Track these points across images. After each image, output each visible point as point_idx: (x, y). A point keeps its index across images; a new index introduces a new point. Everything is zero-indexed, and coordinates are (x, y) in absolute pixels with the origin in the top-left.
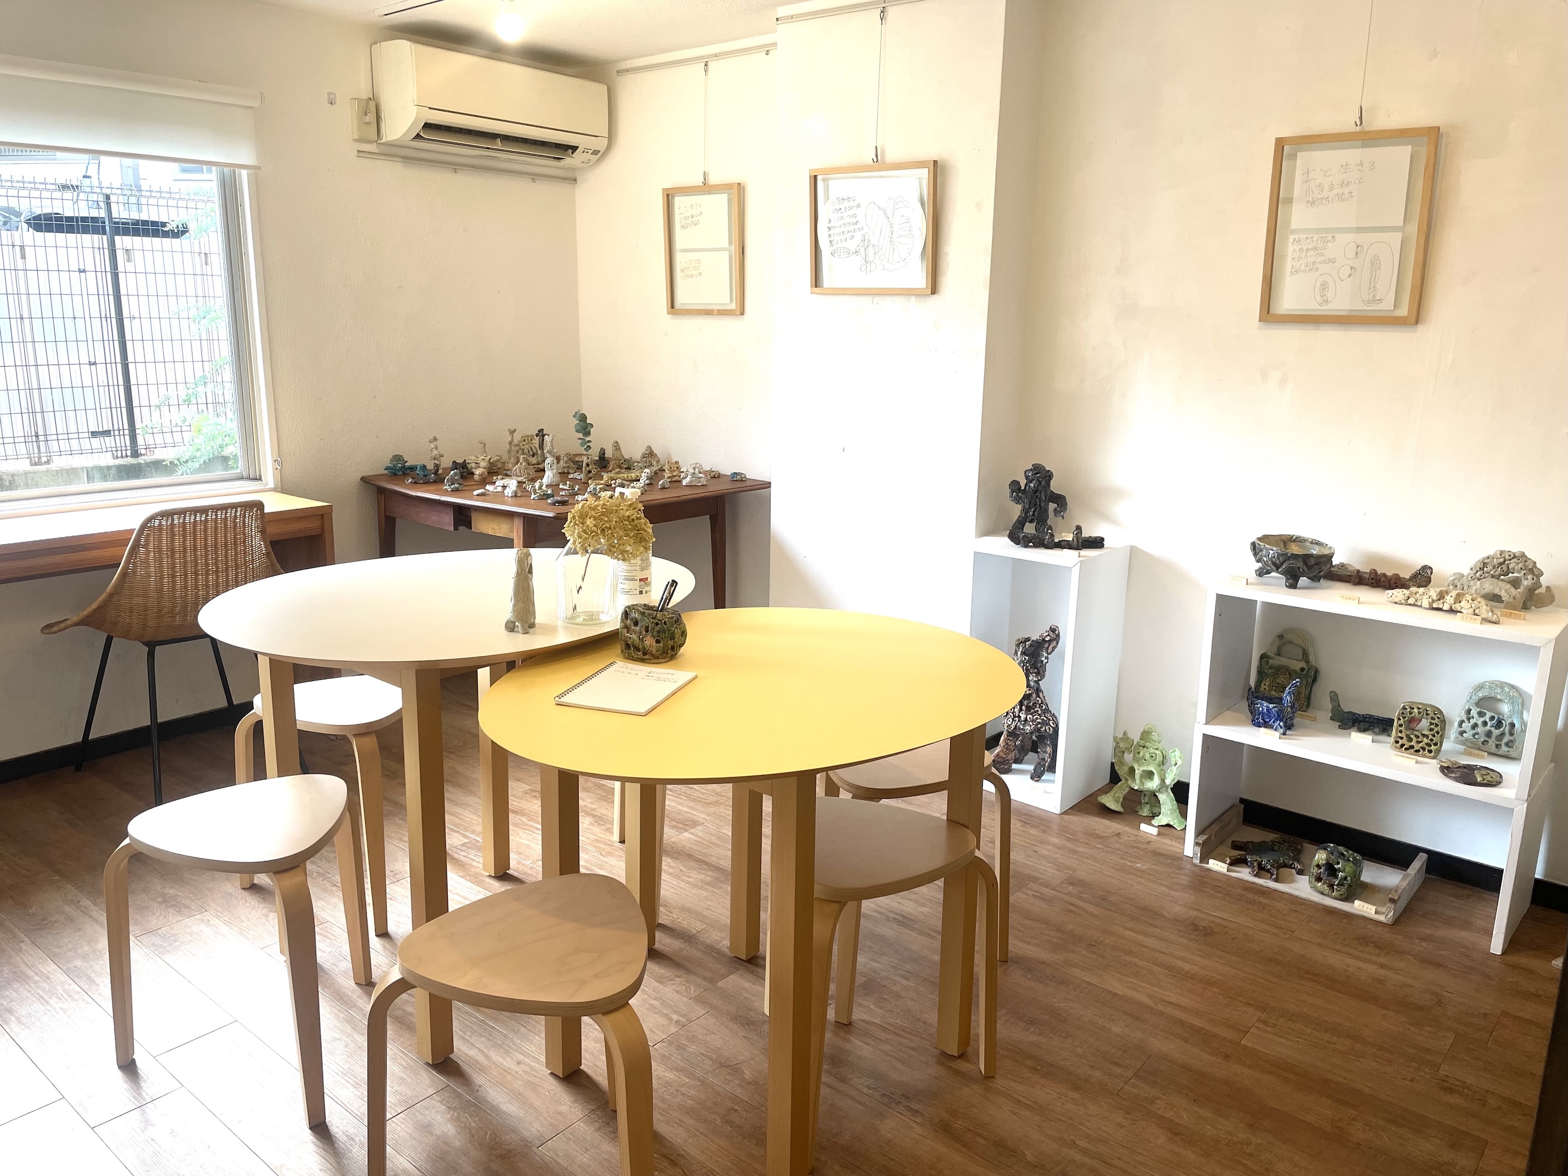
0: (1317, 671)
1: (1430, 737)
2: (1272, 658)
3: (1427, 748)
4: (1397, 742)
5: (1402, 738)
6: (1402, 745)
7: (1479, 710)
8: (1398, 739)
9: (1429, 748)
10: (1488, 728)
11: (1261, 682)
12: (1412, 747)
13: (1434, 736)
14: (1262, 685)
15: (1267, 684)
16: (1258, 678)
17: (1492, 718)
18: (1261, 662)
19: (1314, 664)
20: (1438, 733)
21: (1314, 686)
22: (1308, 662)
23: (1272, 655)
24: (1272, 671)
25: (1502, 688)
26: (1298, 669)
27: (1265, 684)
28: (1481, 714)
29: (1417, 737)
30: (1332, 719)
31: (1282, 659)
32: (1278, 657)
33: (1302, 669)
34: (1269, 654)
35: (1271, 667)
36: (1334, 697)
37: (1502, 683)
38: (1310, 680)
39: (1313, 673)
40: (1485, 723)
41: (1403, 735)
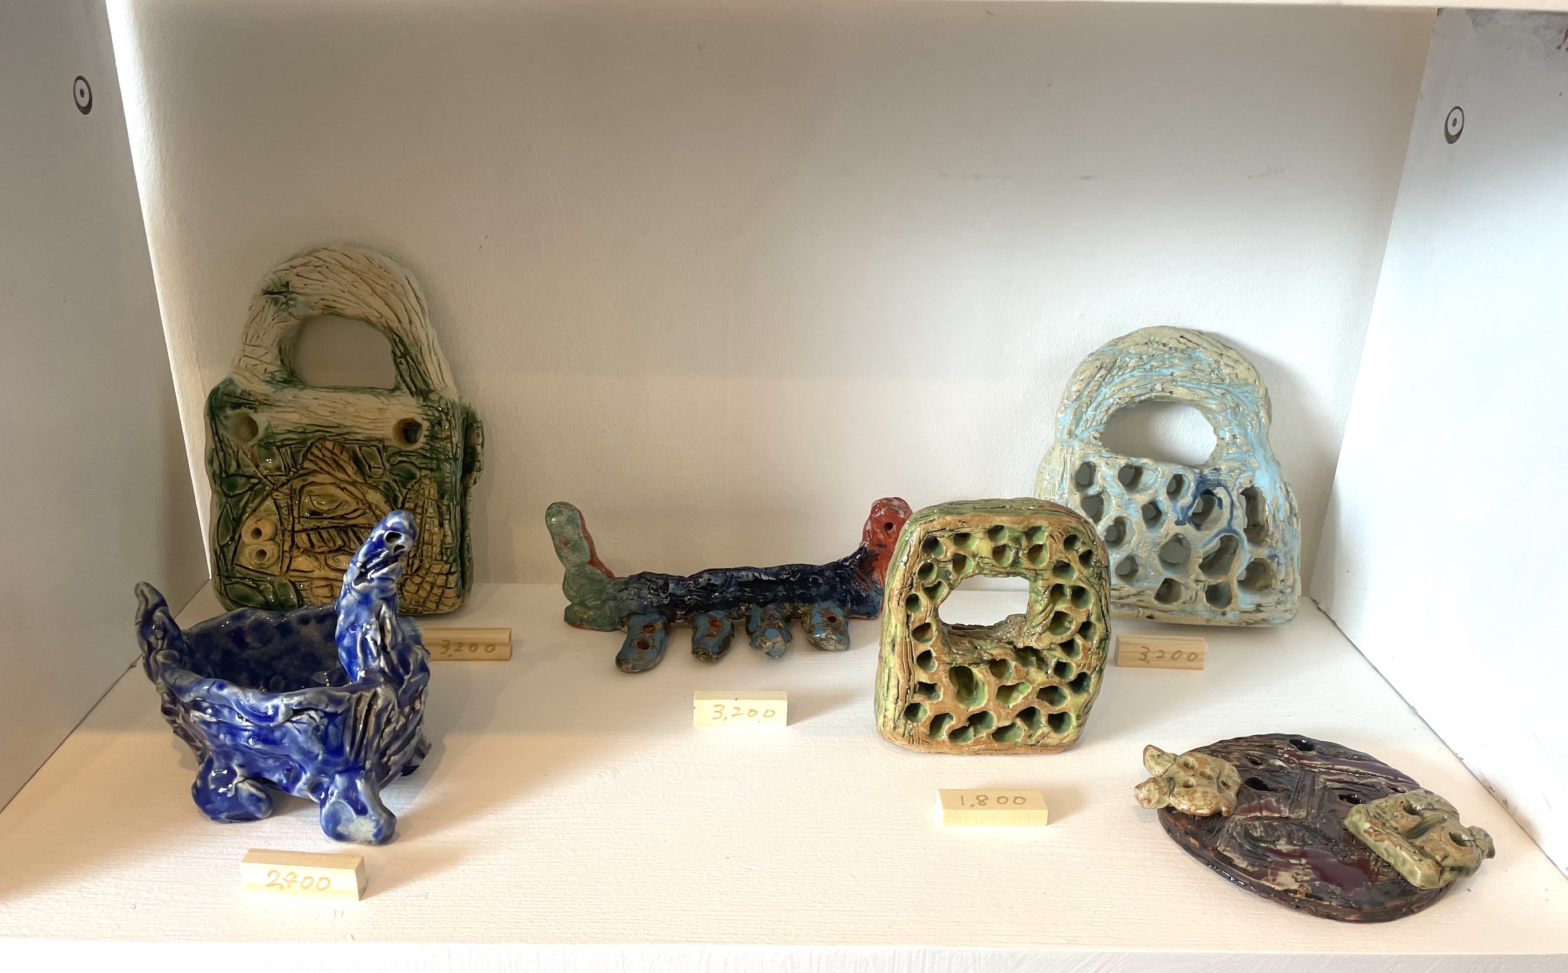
0: (470, 424)
1: (1059, 655)
2: (266, 403)
3: (1044, 710)
4: (911, 711)
5: (929, 689)
6: (937, 722)
7: (1122, 461)
8: (918, 698)
9: (1057, 710)
10: (1169, 527)
11: (238, 522)
12: (978, 719)
13: (1068, 647)
14: (247, 537)
15: (267, 530)
16: (222, 507)
17: (1176, 487)
18: (216, 433)
19: (452, 394)
20: (1085, 628)
21: (473, 490)
22: (423, 392)
23: (260, 388)
24: (279, 461)
25: (1187, 354)
26: (387, 431)
27: (258, 533)
28: (1131, 478)
29: (997, 666)
30: (573, 619)
31: (307, 396)
32: (289, 393)
33: (408, 430)
34: (243, 384)
35: (268, 445)
36: (569, 531)
37: (1183, 334)
38: (451, 471)
39: (457, 437)
40: (1153, 514)
41: (938, 673)
